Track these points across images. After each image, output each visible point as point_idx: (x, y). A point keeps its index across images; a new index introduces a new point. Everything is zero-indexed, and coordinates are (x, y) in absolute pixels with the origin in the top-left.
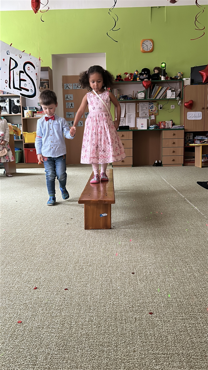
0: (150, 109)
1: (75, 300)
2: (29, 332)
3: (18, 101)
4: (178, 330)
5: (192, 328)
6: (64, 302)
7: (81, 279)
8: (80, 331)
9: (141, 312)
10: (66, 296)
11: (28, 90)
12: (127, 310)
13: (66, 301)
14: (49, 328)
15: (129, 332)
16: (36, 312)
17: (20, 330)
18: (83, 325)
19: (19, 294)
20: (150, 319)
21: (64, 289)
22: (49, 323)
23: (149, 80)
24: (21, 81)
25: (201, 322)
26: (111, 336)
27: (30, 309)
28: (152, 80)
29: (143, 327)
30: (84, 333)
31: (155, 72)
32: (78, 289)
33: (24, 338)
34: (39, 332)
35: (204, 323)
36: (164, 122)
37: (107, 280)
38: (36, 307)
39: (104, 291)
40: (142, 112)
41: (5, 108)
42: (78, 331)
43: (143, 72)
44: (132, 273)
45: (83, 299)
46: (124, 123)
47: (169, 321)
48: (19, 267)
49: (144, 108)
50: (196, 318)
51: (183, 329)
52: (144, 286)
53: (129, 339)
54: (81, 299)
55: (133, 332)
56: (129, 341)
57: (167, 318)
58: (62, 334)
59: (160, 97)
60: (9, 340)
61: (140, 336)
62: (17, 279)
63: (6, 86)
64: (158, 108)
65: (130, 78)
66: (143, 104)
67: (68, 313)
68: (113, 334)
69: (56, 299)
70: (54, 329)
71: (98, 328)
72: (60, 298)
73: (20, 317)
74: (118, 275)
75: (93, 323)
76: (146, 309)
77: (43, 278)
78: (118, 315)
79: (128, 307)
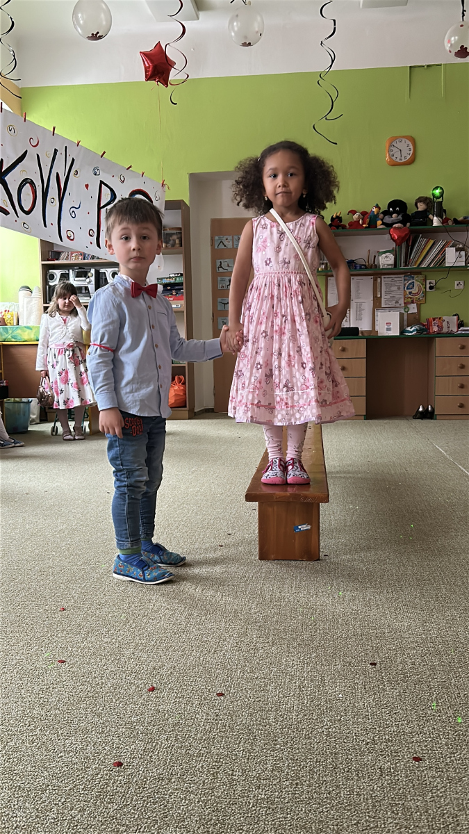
0: (407, 289)
1: (242, 721)
2: (139, 788)
6: (217, 724)
7: (253, 672)
8: (253, 791)
9: (394, 754)
10: (219, 709)
12: (360, 749)
13: (220, 722)
14: (183, 780)
15: (367, 799)
16: (154, 744)
17: (119, 782)
18: (259, 779)
19: (116, 700)
20: (415, 773)
21: (215, 694)
22: (182, 768)
23: (405, 225)
26: (326, 808)
27: (141, 735)
28: (411, 225)
29: (399, 789)
30: (263, 796)
31: (418, 208)
32: (246, 696)
33: (127, 802)
34: (161, 790)
36: (440, 318)
37: (314, 677)
38: (154, 732)
39: (306, 702)
40: (386, 297)
41: (86, 288)
42: (249, 791)
43: (391, 209)
44: (371, 664)
45: (259, 719)
47: (461, 780)
48: (114, 640)
49: (393, 288)
52: (400, 695)
53: (367, 818)
54: (254, 719)
55: (376, 802)
56: (367, 821)
57: (455, 771)
58: (213, 797)
59: (430, 264)
60: (95, 804)
61: (393, 812)
62: (111, 668)
63: (91, 243)
64: (425, 288)
65: (361, 222)
66: (390, 279)
67: (224, 748)
68: (330, 804)
69: (197, 716)
70: (195, 784)
71: (295, 788)
72: (208, 714)
73: (118, 754)
74: (339, 667)
75: (283, 774)
76: (406, 748)
77: (167, 666)
78: (340, 760)
79: (363, 741)
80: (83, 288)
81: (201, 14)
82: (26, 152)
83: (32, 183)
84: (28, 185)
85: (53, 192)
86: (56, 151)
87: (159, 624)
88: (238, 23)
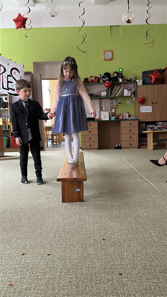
0: (111, 104)
1: (57, 264)
2: (19, 293)
3: (6, 99)
4: (144, 289)
5: (155, 287)
6: (48, 266)
7: (60, 245)
8: (62, 291)
9: (112, 273)
10: (48, 260)
11: (14, 90)
12: (100, 272)
13: (49, 265)
15: (103, 291)
16: (24, 276)
17: (11, 292)
18: (64, 286)
19: (10, 259)
20: (120, 280)
21: (47, 255)
22: (35, 284)
23: (110, 81)
24: (9, 83)
25: (163, 282)
26: (89, 296)
27: (19, 272)
28: (112, 82)
29: (115, 286)
30: (65, 293)
31: (114, 76)
32: (58, 255)
34: (27, 294)
35: (165, 282)
36: (122, 114)
37: (83, 246)
38: (24, 271)
39: (80, 255)
40: (105, 107)
42: (60, 291)
43: (105, 76)
44: (103, 240)
46: (90, 115)
47: (136, 281)
48: (8, 236)
49: (106, 104)
50: (158, 278)
51: (148, 288)
52: (114, 250)
54: (61, 263)
55: (107, 292)
57: (134, 278)
58: (47, 295)
59: (119, 95)
61: (113, 295)
62: (7, 247)
64: (117, 104)
65: (95, 80)
66: (105, 100)
67: (51, 275)
68: (90, 294)
69: (40, 263)
70: (40, 290)
71: (77, 289)
72: (44, 263)
73: (11, 281)
74: (91, 241)
75: (72, 284)
76: (116, 270)
77: (29, 245)
78: (93, 277)
79: (101, 269)
81: (36, 4)
87: (25, 229)
88: (49, 8)
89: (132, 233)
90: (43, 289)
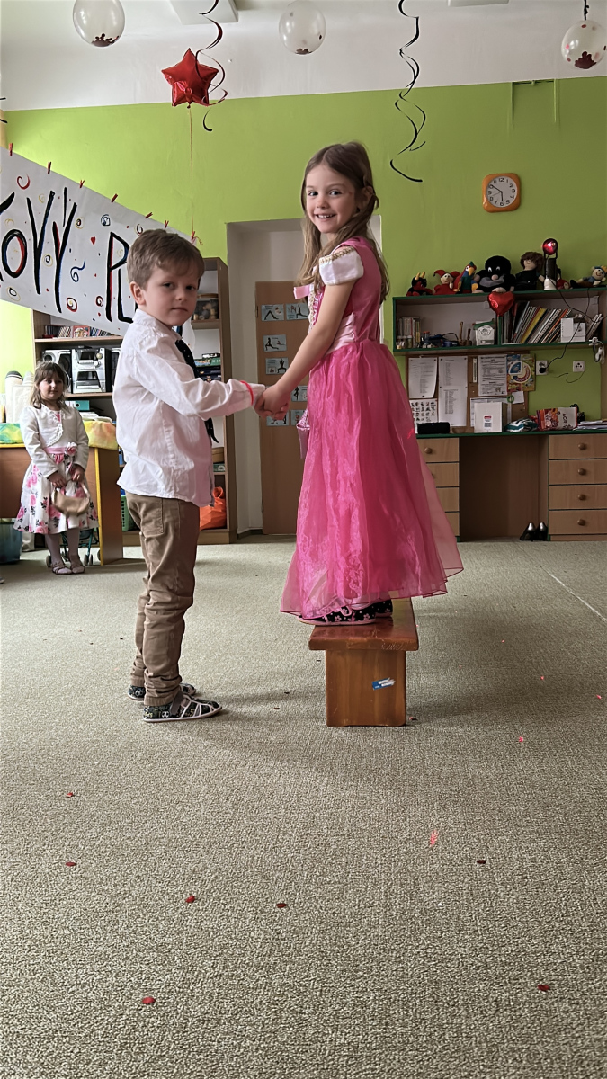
0: (512, 372)
1: (311, 940)
2: (178, 1032)
6: (279, 945)
7: (323, 874)
8: (328, 1034)
9: (513, 982)
10: (281, 925)
12: (468, 976)
13: (283, 942)
14: (237, 1021)
15: (480, 1043)
16: (196, 973)
17: (150, 1025)
18: (336, 1017)
19: (144, 915)
20: (542, 1006)
21: (275, 905)
22: (234, 1005)
23: (508, 290)
26: (426, 1055)
27: (178, 961)
28: (515, 290)
29: (523, 1029)
30: (342, 1041)
31: (524, 267)
32: (316, 907)
33: (162, 1051)
34: (206, 1035)
36: (554, 410)
37: (404, 880)
38: (195, 957)
39: (395, 913)
40: (487, 382)
41: (94, 374)
42: (324, 1034)
43: (490, 269)
44: (478, 862)
45: (334, 938)
46: (433, 414)
48: (139, 835)
49: (493, 372)
52: (518, 902)
53: (481, 1067)
54: (327, 937)
55: (493, 1046)
56: (481, 1072)
57: (595, 1002)
58: (276, 1043)
59: (540, 340)
60: (119, 1056)
61: (515, 1059)
62: (137, 870)
63: (99, 314)
64: (535, 371)
65: (451, 286)
66: (489, 360)
67: (289, 977)
68: (431, 1049)
69: (252, 934)
70: (252, 1025)
71: (385, 1028)
72: (266, 932)
73: (148, 987)
74: (436, 866)
75: (368, 1010)
76: (529, 973)
77: (210, 868)
78: (442, 990)
79: (472, 964)
80: (90, 374)
81: (241, 14)
82: (13, 195)
83: (21, 236)
84: (15, 238)
85: (49, 248)
86: (52, 194)
87: (198, 813)
88: (291, 24)
89: (589, 842)
90: (263, 1022)
